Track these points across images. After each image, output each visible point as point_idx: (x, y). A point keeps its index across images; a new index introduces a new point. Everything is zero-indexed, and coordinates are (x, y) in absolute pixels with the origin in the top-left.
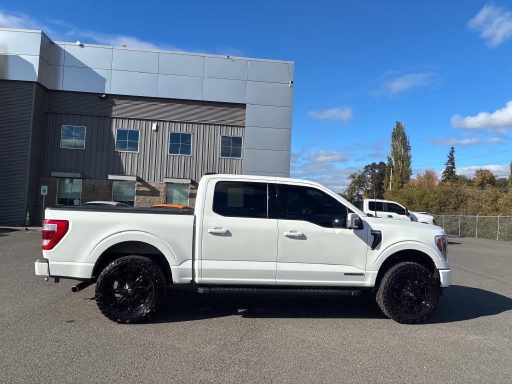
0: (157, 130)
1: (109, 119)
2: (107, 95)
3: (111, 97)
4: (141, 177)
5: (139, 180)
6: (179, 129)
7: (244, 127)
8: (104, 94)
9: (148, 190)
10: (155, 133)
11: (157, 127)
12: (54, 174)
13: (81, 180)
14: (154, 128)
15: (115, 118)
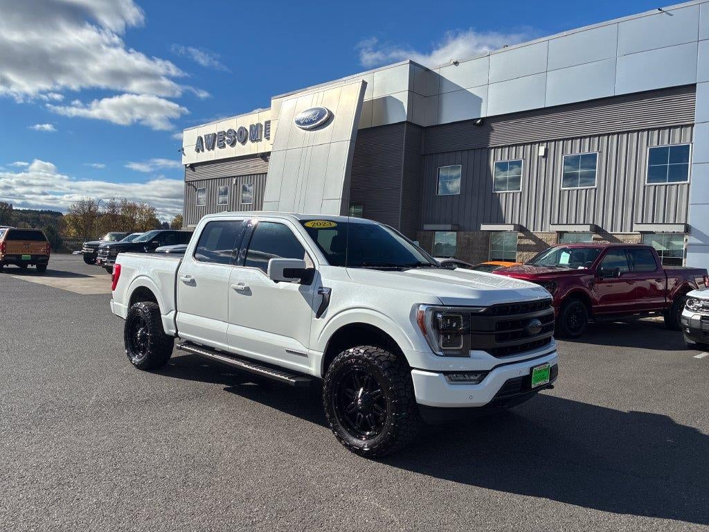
0: (546, 155)
1: (485, 150)
2: (483, 119)
3: (487, 121)
4: (525, 226)
5: (520, 228)
6: (576, 149)
7: (692, 125)
8: (479, 119)
9: (533, 243)
10: (543, 160)
11: (546, 150)
12: (427, 227)
13: (455, 233)
14: (542, 153)
15: (492, 148)
